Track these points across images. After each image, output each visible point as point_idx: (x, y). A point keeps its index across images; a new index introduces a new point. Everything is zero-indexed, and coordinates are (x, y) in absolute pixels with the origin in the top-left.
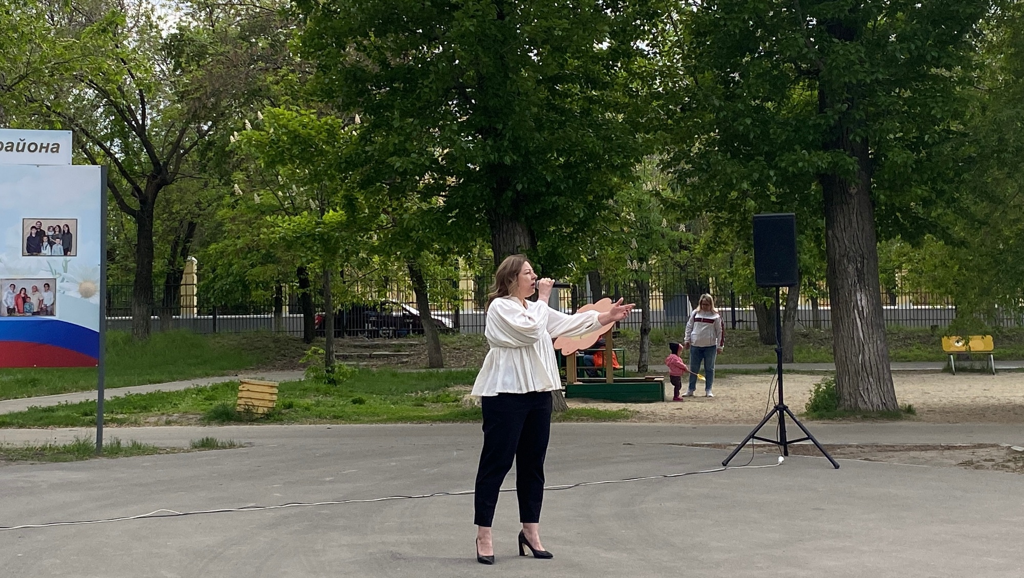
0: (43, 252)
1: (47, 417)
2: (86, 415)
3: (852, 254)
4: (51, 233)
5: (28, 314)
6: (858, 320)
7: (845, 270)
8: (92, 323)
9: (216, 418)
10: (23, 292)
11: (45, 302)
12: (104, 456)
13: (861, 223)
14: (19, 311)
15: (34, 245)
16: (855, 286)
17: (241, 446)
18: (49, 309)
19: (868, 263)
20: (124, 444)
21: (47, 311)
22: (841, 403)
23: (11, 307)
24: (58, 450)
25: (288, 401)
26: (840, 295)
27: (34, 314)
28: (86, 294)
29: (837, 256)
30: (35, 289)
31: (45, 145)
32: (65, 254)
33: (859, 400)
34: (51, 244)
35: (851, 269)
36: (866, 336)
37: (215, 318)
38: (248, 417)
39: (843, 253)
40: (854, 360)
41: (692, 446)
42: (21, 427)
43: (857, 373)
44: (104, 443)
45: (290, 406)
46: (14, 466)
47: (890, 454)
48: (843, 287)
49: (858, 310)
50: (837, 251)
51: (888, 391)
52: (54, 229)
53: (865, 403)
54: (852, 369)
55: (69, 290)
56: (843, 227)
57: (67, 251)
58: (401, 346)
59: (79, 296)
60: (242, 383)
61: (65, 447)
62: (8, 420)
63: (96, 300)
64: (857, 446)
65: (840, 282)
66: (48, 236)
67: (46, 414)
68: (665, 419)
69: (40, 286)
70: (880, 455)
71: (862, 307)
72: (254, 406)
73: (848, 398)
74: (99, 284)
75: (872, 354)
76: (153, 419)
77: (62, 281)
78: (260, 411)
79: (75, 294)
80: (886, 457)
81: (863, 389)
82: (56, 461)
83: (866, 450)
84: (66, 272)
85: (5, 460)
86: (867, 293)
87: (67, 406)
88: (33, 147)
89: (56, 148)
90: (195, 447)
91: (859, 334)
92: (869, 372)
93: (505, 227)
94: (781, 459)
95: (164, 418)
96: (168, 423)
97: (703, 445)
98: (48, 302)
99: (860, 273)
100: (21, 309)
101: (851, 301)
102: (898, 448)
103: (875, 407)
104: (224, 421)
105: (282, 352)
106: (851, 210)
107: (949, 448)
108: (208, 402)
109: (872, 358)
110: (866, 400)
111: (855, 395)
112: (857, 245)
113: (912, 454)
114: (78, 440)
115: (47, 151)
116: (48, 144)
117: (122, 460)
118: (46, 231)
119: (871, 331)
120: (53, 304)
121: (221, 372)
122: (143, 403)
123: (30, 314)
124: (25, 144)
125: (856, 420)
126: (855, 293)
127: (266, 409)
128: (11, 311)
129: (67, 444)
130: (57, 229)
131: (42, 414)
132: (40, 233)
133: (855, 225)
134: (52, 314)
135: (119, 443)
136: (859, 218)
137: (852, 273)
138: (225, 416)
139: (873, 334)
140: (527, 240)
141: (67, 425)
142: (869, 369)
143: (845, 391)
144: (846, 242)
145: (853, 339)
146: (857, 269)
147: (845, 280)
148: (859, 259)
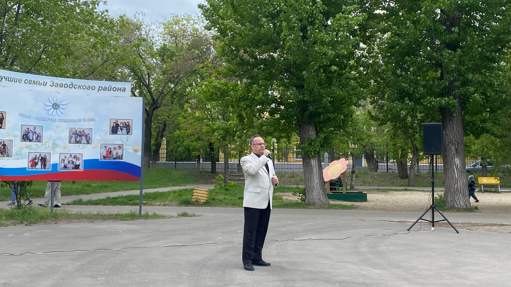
0: (118, 133)
1: (115, 201)
2: (131, 201)
3: (453, 141)
4: (122, 125)
5: (112, 159)
6: (455, 170)
7: (450, 148)
8: (138, 163)
9: (184, 204)
10: (110, 149)
11: (119, 154)
12: (142, 219)
13: (457, 128)
14: (108, 158)
15: (115, 130)
16: (455, 155)
17: (198, 216)
18: (120, 157)
19: (460, 146)
20: (150, 213)
21: (119, 157)
22: (447, 204)
23: (105, 156)
24: (123, 215)
25: (212, 197)
26: (448, 159)
27: (114, 159)
28: (136, 151)
29: (447, 143)
30: (115, 148)
31: (120, 88)
32: (127, 134)
33: (455, 203)
34: (122, 130)
35: (453, 148)
36: (459, 176)
37: (175, 163)
38: (197, 203)
39: (449, 141)
40: (453, 187)
41: (390, 221)
42: (104, 205)
43: (454, 192)
44: (142, 213)
45: (214, 199)
46: (106, 222)
47: (477, 227)
48: (449, 155)
49: (456, 166)
50: (447, 140)
51: (467, 200)
52: (123, 124)
53: (458, 205)
54: (452, 191)
55: (129, 149)
56: (450, 130)
57: (128, 133)
59: (133, 152)
60: (195, 189)
61: (126, 214)
62: (99, 202)
63: (140, 153)
64: (462, 224)
65: (448, 153)
66: (120, 126)
67: (114, 200)
68: (371, 210)
69: (117, 147)
70: (473, 228)
71: (457, 164)
72: (199, 199)
73: (450, 202)
74: (141, 147)
75: (461, 184)
76: (158, 203)
77: (126, 145)
78: (202, 201)
79: (131, 151)
80: (476, 229)
81: (457, 199)
82: (123, 220)
83: (466, 225)
84: (127, 141)
85: (102, 219)
86: (460, 158)
87: (122, 197)
88: (115, 89)
89: (124, 90)
90: (179, 216)
91: (456, 176)
92: (459, 192)
93: (305, 127)
94: (433, 229)
95: (163, 203)
96: (165, 205)
97: (395, 221)
98: (120, 154)
99: (457, 150)
100: (109, 156)
101: (453, 162)
102: (479, 225)
103: (462, 206)
104: (187, 205)
105: (203, 177)
106: (454, 123)
107: (502, 225)
108: (179, 197)
109: (461, 186)
110: (458, 203)
111: (453, 201)
112: (456, 138)
113: (487, 227)
114: (131, 212)
115: (120, 91)
116: (121, 88)
117: (150, 220)
118: (120, 124)
119: (461, 174)
120: (122, 155)
121: (179, 184)
122: (153, 197)
123: (113, 159)
124: (111, 88)
125: (454, 212)
126: (455, 158)
127: (204, 201)
128: (105, 157)
129: (127, 213)
130: (124, 124)
131: (113, 200)
132: (117, 125)
133: (455, 129)
134: (122, 159)
135: (148, 213)
136: (457, 126)
137: (453, 150)
138: (187, 203)
139: (462, 175)
140: (314, 133)
141: (123, 205)
142: (459, 190)
143: (449, 199)
144: (451, 137)
145: (453, 177)
146: (455, 148)
147: (450, 153)
148: (457, 144)
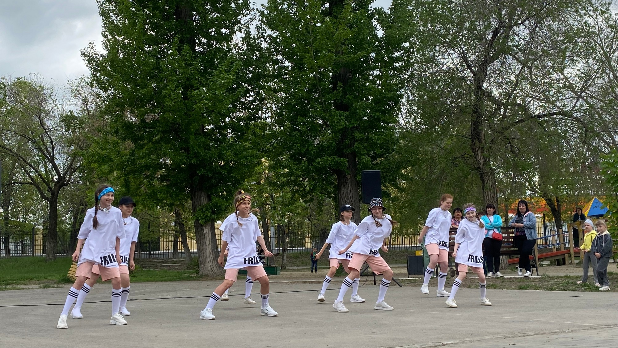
58: (176, 261)
90: (40, 288)
93: (197, 193)
106: (348, 185)
136: (351, 189)
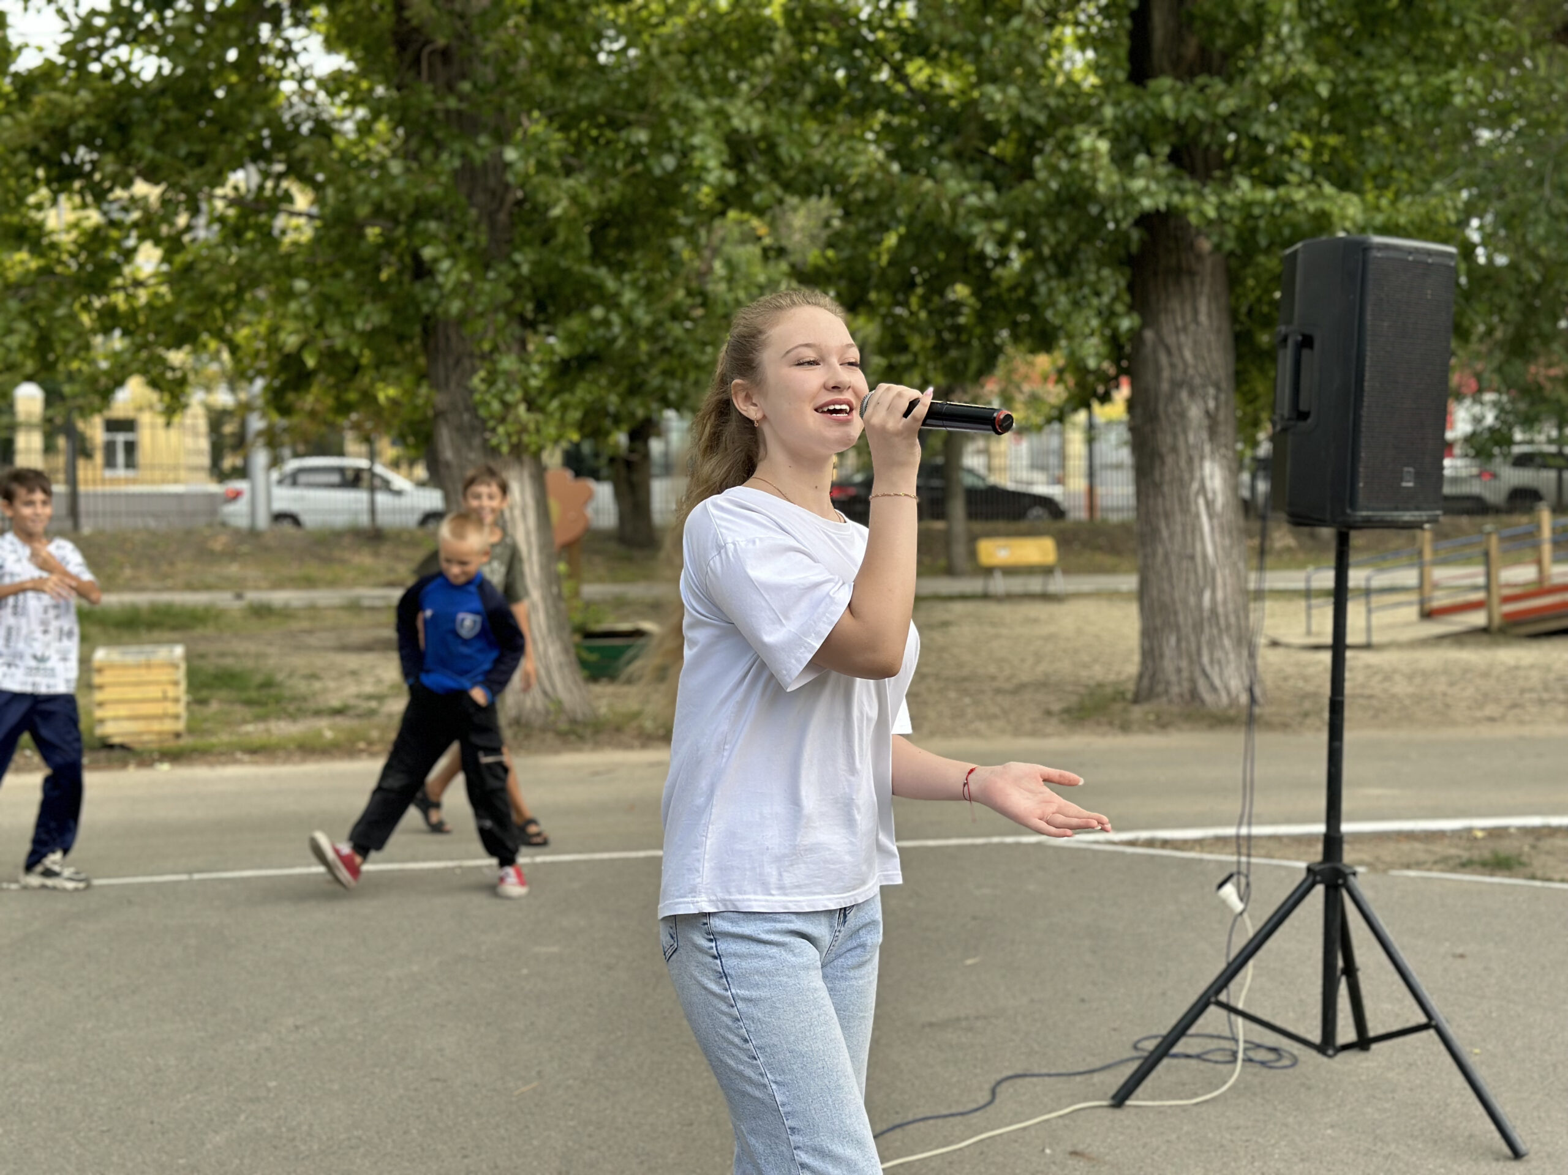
3: (1197, 381)
6: (1204, 519)
7: (1182, 415)
16: (1202, 448)
26: (1167, 469)
29: (1165, 386)
33: (1200, 682)
35: (1195, 412)
36: (1219, 553)
39: (1178, 377)
40: (1192, 600)
43: (1198, 627)
48: (1174, 449)
49: (1205, 498)
50: (1166, 374)
53: (1215, 690)
56: (1179, 324)
65: (1169, 439)
71: (1214, 493)
73: (1176, 678)
75: (1229, 590)
81: (1212, 661)
86: (1223, 462)
91: (1204, 550)
92: (1222, 625)
101: (1192, 479)
106: (1198, 288)
109: (1230, 597)
110: (1217, 682)
111: (1192, 672)
112: (1208, 364)
119: (1227, 542)
126: (1202, 458)
136: (1213, 304)
137: (1197, 419)
139: (1232, 547)
142: (1222, 621)
143: (1169, 666)
144: (1188, 354)
145: (1192, 558)
146: (1207, 413)
147: (1181, 438)
148: (1212, 391)
